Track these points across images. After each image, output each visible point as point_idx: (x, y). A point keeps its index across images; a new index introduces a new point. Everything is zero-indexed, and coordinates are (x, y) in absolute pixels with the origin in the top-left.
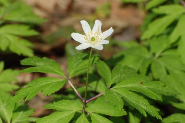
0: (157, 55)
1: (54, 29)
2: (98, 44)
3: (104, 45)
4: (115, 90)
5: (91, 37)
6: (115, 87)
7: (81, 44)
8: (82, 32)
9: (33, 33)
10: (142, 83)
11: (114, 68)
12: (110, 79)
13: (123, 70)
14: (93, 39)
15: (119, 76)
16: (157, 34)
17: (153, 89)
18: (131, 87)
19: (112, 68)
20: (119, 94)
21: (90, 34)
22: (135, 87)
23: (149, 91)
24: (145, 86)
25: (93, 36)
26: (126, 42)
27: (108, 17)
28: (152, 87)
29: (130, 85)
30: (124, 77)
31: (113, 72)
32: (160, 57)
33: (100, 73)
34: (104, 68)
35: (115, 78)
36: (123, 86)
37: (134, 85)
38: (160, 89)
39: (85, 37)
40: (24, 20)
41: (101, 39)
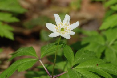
0: (111, 43)
1: (35, 17)
2: (66, 34)
3: (71, 35)
4: (76, 70)
5: (61, 27)
6: (76, 67)
7: (53, 32)
8: (55, 23)
9: (15, 20)
10: (97, 65)
11: (77, 52)
12: (73, 60)
13: (84, 54)
14: (62, 29)
15: (81, 59)
16: (112, 26)
17: (106, 70)
18: (88, 68)
19: (75, 51)
20: (79, 73)
21: (61, 25)
22: (92, 68)
23: (103, 71)
24: (100, 68)
25: (63, 27)
26: (88, 31)
27: (79, 10)
28: (105, 68)
29: (88, 66)
30: (84, 59)
31: (76, 55)
32: (113, 45)
33: (65, 55)
34: (69, 51)
35: (77, 60)
36: (82, 67)
37: (91, 66)
38: (112, 70)
39: (57, 27)
40: (8, 9)
41: (69, 30)
